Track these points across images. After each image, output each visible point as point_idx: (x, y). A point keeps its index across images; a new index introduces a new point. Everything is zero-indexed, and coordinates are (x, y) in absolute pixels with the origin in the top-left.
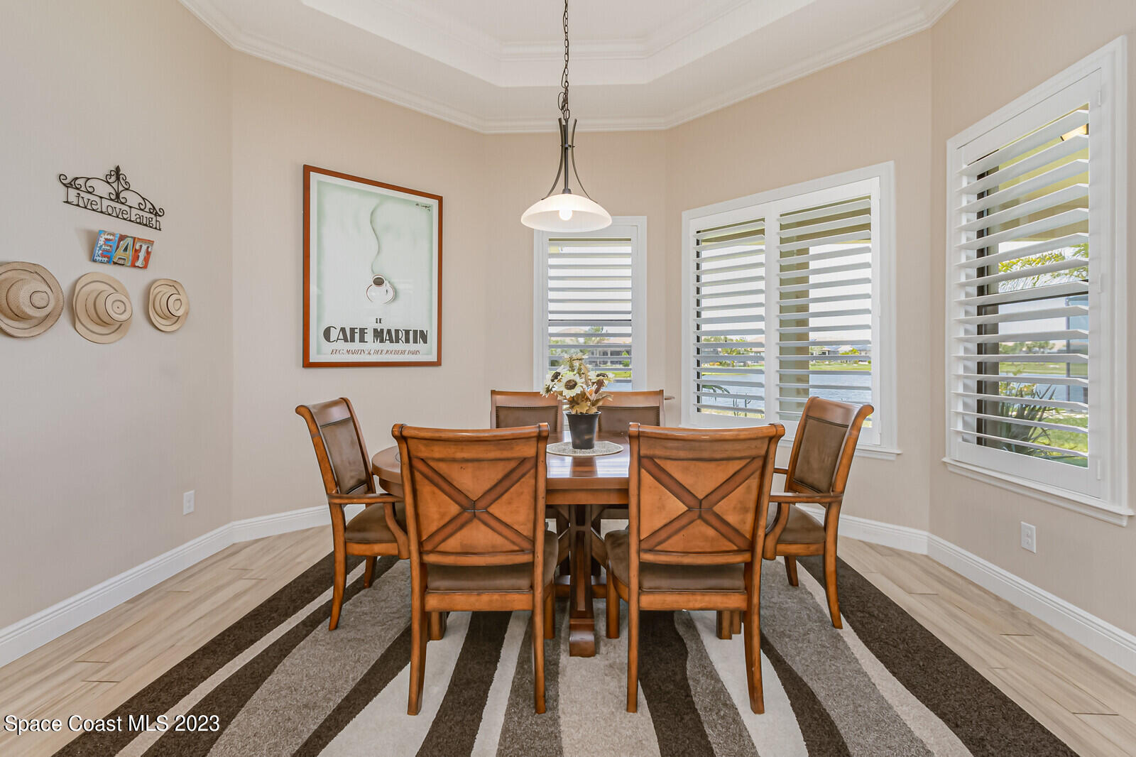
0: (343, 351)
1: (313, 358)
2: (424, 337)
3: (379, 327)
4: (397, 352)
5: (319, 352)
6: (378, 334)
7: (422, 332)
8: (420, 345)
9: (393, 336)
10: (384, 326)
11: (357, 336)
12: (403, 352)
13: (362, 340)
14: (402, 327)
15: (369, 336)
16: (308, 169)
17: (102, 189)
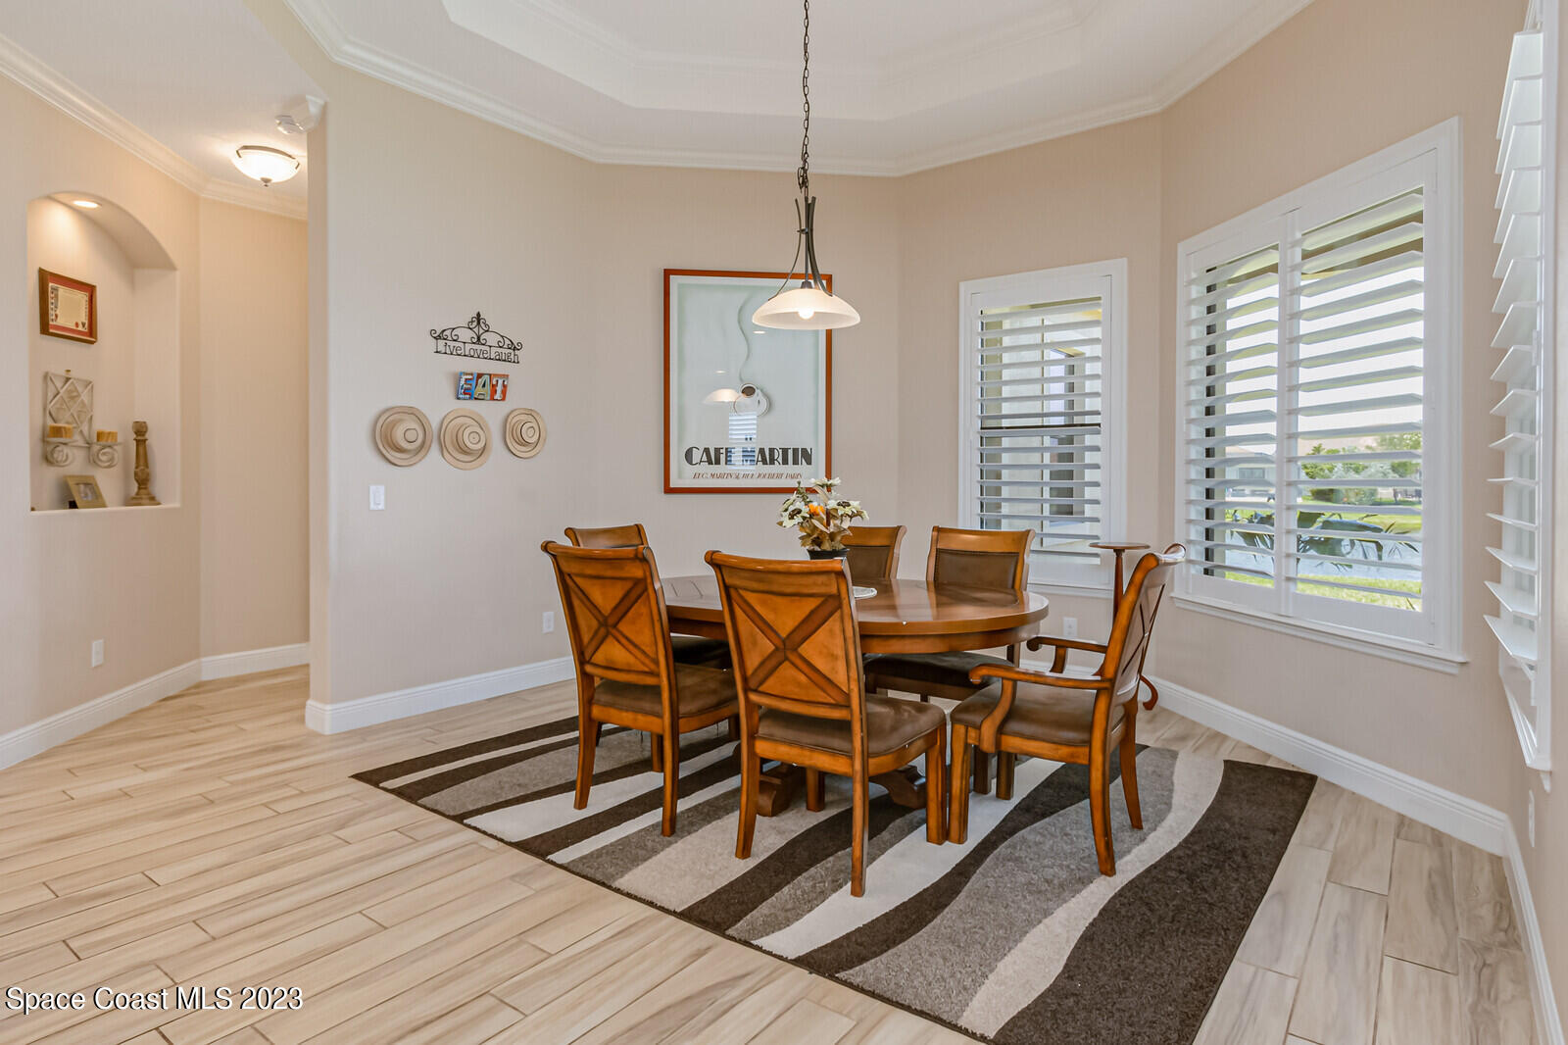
0: (707, 475)
1: (675, 483)
2: (807, 457)
3: (749, 445)
4: (771, 476)
5: (681, 476)
6: (749, 455)
7: (804, 450)
8: (803, 467)
9: (767, 456)
10: (755, 444)
11: (723, 457)
12: (779, 476)
13: (728, 462)
14: (778, 445)
15: (738, 457)
16: (668, 273)
17: (466, 335)
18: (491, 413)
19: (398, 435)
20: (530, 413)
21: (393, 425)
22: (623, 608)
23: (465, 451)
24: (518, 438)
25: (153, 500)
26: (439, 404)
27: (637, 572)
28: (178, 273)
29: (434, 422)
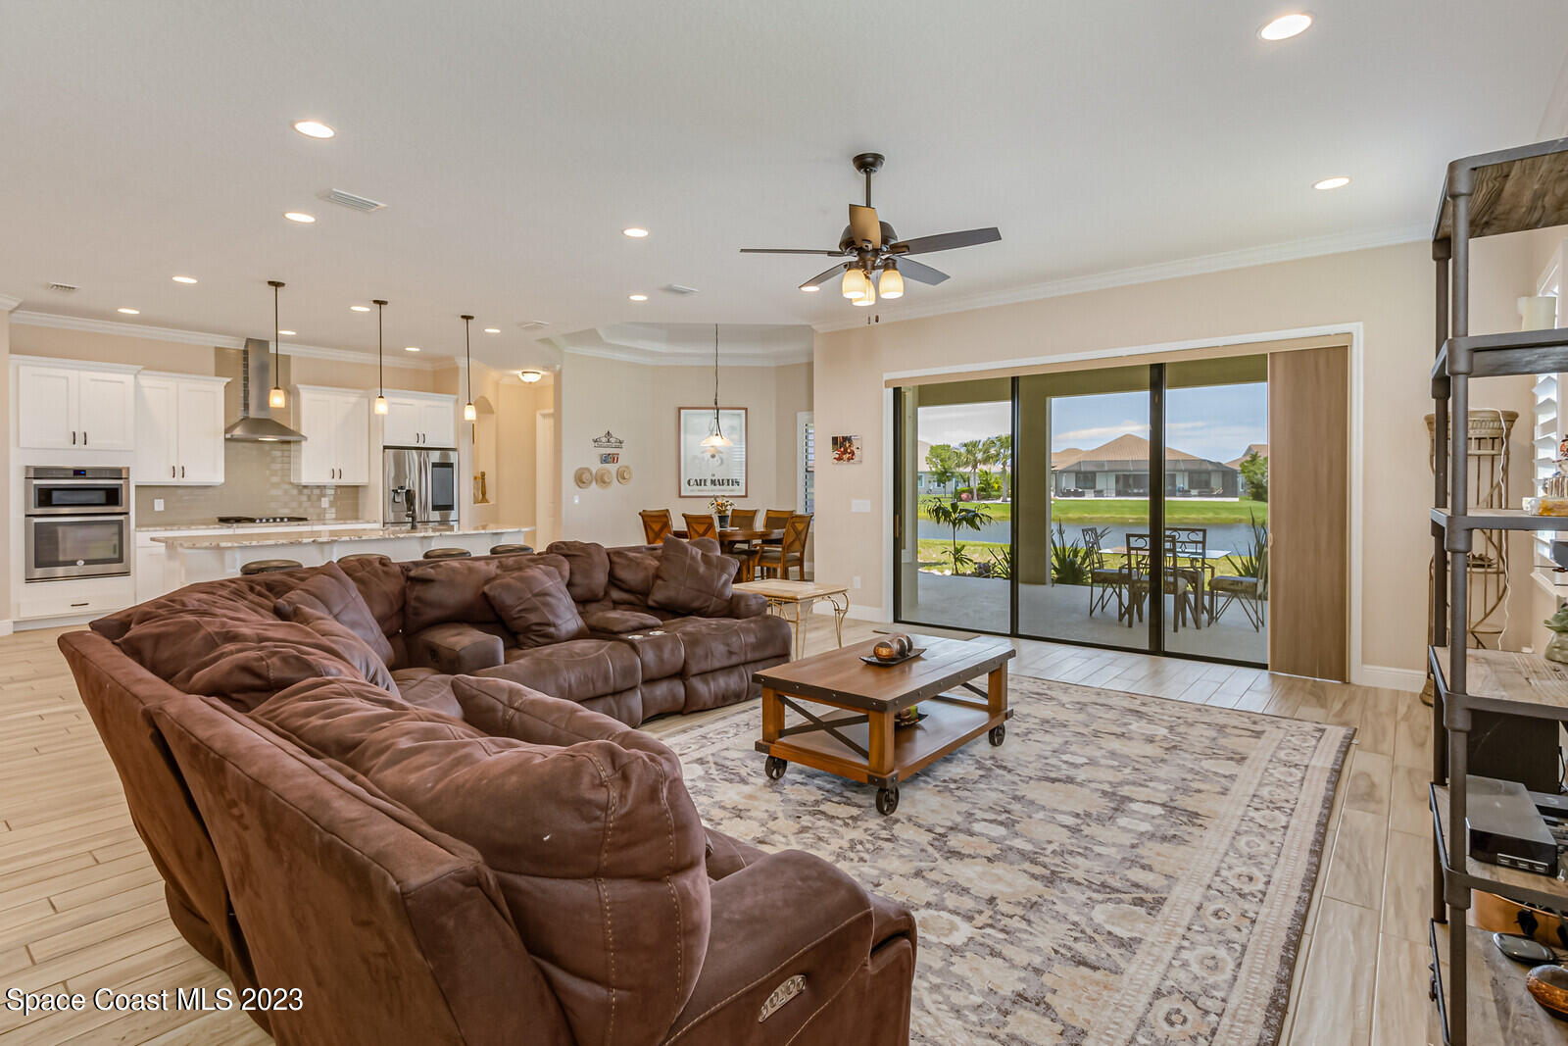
0: (696, 491)
1: (683, 494)
2: (738, 483)
3: (713, 478)
4: (722, 491)
5: (686, 490)
6: (713, 482)
7: (737, 481)
8: (736, 487)
9: (721, 483)
10: (716, 478)
11: (702, 483)
12: (726, 491)
13: (705, 485)
14: (725, 478)
15: (709, 483)
16: (680, 409)
17: (604, 440)
18: (612, 468)
19: (584, 477)
20: (627, 467)
21: (582, 474)
22: (661, 530)
23: (604, 482)
24: (621, 476)
25: (487, 501)
26: (596, 466)
27: (665, 520)
28: (495, 416)
29: (594, 472)
